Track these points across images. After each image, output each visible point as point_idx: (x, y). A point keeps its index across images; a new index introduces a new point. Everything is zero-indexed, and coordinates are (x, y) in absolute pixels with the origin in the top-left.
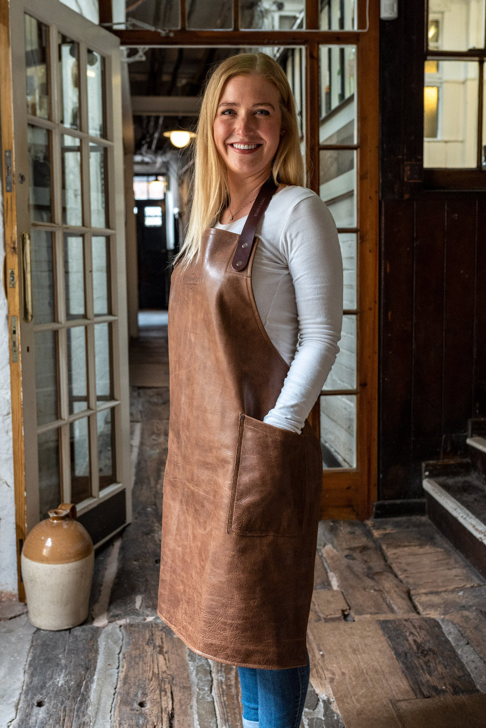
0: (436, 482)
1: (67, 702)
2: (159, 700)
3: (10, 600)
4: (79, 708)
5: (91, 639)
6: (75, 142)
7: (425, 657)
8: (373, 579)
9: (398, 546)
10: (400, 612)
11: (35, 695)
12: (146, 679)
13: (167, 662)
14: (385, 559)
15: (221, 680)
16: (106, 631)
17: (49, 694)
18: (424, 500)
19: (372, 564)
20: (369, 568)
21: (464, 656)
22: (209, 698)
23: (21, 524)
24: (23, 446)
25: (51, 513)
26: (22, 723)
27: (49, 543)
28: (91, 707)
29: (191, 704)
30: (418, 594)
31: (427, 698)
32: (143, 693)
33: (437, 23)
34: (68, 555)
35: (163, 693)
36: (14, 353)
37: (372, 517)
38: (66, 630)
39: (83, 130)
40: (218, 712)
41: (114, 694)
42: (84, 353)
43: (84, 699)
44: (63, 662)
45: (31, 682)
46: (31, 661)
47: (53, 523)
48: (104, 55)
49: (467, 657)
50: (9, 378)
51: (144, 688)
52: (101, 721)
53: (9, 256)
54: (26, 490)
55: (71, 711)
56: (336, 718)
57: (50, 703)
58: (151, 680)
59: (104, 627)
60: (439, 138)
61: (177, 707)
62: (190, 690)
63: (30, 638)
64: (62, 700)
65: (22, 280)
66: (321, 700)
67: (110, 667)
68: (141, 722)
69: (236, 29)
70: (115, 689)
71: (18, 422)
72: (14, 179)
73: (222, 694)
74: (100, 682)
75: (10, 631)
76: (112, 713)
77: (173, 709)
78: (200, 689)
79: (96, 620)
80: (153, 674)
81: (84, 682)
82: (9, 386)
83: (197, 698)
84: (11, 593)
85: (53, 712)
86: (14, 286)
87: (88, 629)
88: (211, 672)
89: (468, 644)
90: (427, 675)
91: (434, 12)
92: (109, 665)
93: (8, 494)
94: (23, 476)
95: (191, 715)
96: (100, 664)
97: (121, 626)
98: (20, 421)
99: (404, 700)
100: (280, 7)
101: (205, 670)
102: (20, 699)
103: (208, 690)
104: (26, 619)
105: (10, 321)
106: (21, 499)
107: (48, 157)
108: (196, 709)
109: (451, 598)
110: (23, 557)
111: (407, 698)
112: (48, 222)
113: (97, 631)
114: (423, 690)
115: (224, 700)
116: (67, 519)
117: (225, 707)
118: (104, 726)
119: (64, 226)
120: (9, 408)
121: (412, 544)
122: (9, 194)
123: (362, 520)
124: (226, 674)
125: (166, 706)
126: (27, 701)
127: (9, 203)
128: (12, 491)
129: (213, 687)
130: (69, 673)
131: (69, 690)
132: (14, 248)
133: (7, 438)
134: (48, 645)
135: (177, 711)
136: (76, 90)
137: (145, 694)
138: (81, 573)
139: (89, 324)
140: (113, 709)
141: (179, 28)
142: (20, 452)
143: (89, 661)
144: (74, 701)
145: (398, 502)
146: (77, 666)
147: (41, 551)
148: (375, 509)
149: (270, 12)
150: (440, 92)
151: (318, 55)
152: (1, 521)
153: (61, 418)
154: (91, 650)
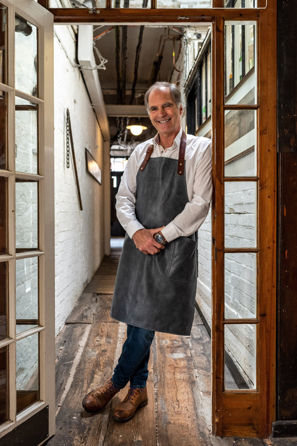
37: (271, 437)
100: (199, 36)
141: (105, 7)
148: (274, 430)
149: (192, 40)
151: (223, 29)
153: (9, 338)
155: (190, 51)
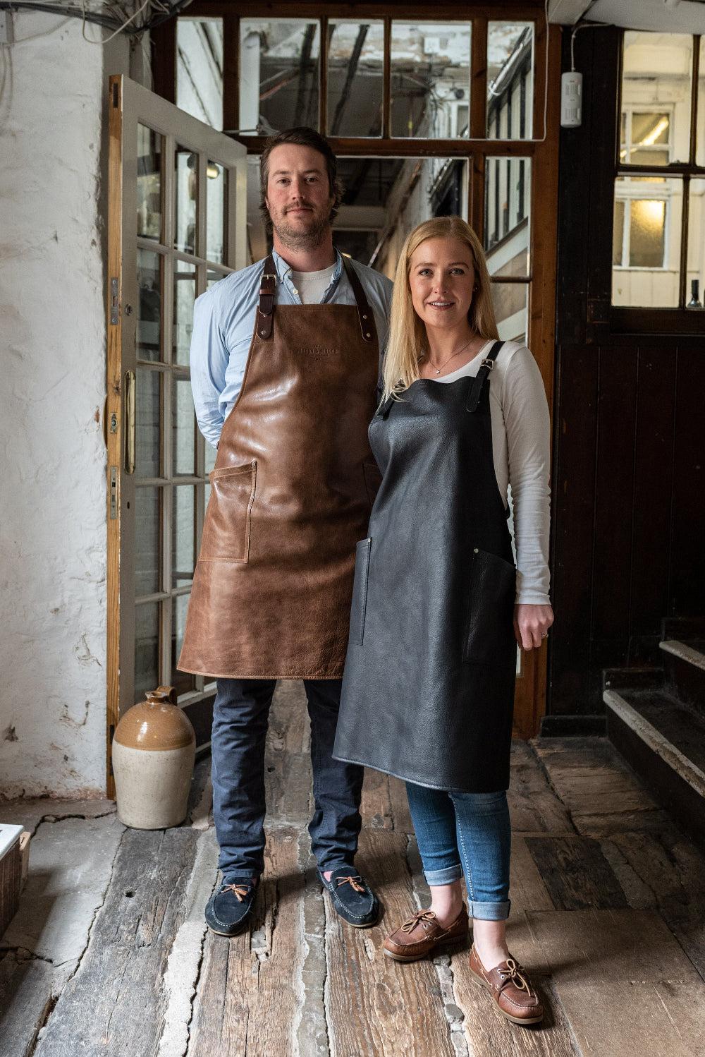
0: (619, 694)
1: (160, 893)
2: (263, 897)
3: (97, 798)
4: (173, 900)
5: (188, 840)
6: (190, 268)
7: (574, 874)
8: (527, 798)
9: (564, 767)
10: (553, 830)
11: (124, 886)
13: (274, 864)
14: (547, 779)
16: (206, 834)
17: (140, 885)
18: (605, 717)
19: (530, 785)
20: (527, 788)
21: (621, 874)
22: (318, 898)
23: (113, 709)
24: (118, 616)
25: (148, 695)
26: (110, 909)
27: (144, 728)
28: (186, 899)
29: (298, 902)
30: (581, 816)
31: (568, 911)
34: (166, 742)
35: (267, 892)
36: (112, 508)
37: (538, 736)
38: (160, 830)
39: (200, 254)
40: (327, 911)
41: (213, 891)
42: (191, 528)
43: (179, 892)
44: (156, 858)
45: (120, 875)
46: (120, 856)
47: (150, 706)
48: (228, 167)
49: (623, 875)
50: (106, 538)
52: (197, 913)
53: (111, 398)
54: (120, 669)
55: (164, 901)
57: (141, 894)
59: (203, 831)
60: (665, 267)
61: (282, 904)
63: (119, 836)
64: (154, 892)
65: (125, 425)
67: (210, 866)
69: (386, 137)
70: (214, 886)
71: (114, 588)
72: (120, 310)
74: (198, 879)
75: (96, 830)
77: (277, 905)
78: (308, 889)
79: (195, 822)
81: (179, 878)
82: (105, 547)
83: (305, 897)
84: (98, 790)
85: (144, 901)
86: (115, 432)
87: (185, 831)
89: (627, 863)
90: (573, 890)
91: (664, 103)
92: (208, 864)
93: (99, 673)
94: (118, 652)
95: (297, 912)
96: (197, 864)
98: (117, 587)
99: (540, 911)
100: (459, 94)
102: (107, 890)
103: (318, 891)
104: (115, 818)
105: (109, 472)
106: (114, 679)
107: (158, 285)
108: (305, 906)
109: (619, 821)
110: (114, 742)
111: (545, 910)
112: (154, 360)
113: (196, 834)
114: (565, 904)
116: (165, 702)
119: (175, 366)
120: (104, 574)
121: (583, 765)
122: (114, 328)
123: (526, 739)
125: (270, 903)
126: (116, 891)
127: (114, 337)
128: (103, 670)
130: (163, 869)
131: (163, 883)
132: (117, 389)
134: (140, 843)
135: (281, 908)
136: (194, 202)
138: (180, 764)
139: (199, 483)
142: (115, 623)
143: (186, 859)
144: (168, 893)
145: (571, 717)
146: (171, 863)
147: (136, 736)
148: (543, 726)
149: (446, 101)
150: (667, 204)
151: (484, 170)
152: (90, 706)
153: (163, 591)
154: (188, 850)
155: (441, 122)
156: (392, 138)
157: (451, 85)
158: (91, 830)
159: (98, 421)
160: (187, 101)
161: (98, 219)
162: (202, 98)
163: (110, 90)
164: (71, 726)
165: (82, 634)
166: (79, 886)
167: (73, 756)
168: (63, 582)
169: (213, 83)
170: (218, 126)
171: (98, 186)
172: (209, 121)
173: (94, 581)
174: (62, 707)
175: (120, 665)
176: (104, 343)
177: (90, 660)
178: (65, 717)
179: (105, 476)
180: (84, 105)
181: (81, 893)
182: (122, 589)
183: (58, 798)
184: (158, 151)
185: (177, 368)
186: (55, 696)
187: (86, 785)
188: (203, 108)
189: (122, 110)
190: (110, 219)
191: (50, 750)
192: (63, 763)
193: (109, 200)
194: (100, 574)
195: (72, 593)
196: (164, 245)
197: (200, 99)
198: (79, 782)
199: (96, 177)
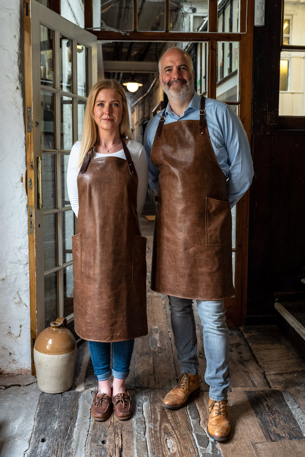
0: (282, 305)
1: (59, 439)
2: (114, 439)
3: (27, 374)
4: (66, 443)
5: (74, 400)
6: (69, 99)
7: (273, 415)
8: (243, 364)
9: (258, 344)
10: (258, 386)
11: (40, 434)
12: (106, 426)
14: (251, 351)
15: (151, 428)
16: (83, 395)
17: (48, 434)
18: (275, 315)
19: (243, 355)
20: (241, 357)
21: (297, 415)
22: (143, 439)
23: (34, 329)
24: (35, 283)
25: (52, 324)
26: (33, 452)
27: (50, 342)
28: (73, 443)
29: (133, 442)
30: (270, 375)
31: (274, 441)
32: (104, 435)
33: (289, 21)
34: (62, 350)
35: (116, 435)
36: (31, 228)
37: (243, 325)
38: (59, 393)
39: (74, 92)
40: (148, 448)
41: (87, 435)
43: (70, 437)
44: (57, 414)
45: (38, 426)
46: (38, 412)
47: (53, 330)
48: (87, 47)
49: (298, 416)
50: (28, 242)
51: (105, 432)
52: (79, 452)
53: (29, 170)
54: (37, 310)
55: (62, 445)
56: (219, 453)
57: (49, 440)
58: (110, 427)
59: (82, 392)
60: (289, 91)
61: (124, 444)
62: (133, 434)
63: (38, 398)
64: (57, 438)
65: (36, 185)
66: (210, 442)
67: (85, 418)
68: (103, 454)
69: (167, 31)
70: (88, 432)
71: (33, 269)
72: (33, 124)
73: (152, 436)
74: (79, 427)
75: (26, 393)
76: (86, 447)
77: (122, 445)
78: (138, 433)
79: (77, 387)
80: (110, 423)
81: (70, 427)
82: (28, 247)
83: (136, 439)
84: (27, 369)
85: (51, 446)
86: (31, 188)
87: (72, 393)
88: (145, 422)
89: (299, 407)
90: (274, 427)
91: (287, 15)
92: (85, 416)
93: (26, 311)
94: (35, 301)
95: (133, 450)
96: (79, 416)
97: (92, 392)
98: (34, 269)
99: (260, 443)
100: (194, 10)
101: (142, 421)
102: (31, 437)
103: (143, 434)
104: (36, 385)
105: (29, 209)
106: (34, 315)
108: (136, 445)
109: (290, 377)
110: (34, 349)
111: (262, 441)
112: (52, 149)
113: (78, 394)
114: (271, 437)
115: (152, 440)
116: (61, 327)
117: (153, 445)
118: (81, 455)
119: (62, 151)
120: (28, 260)
121: (267, 342)
122: (29, 134)
123: (238, 326)
124: (154, 424)
125: (118, 443)
126: (36, 438)
127: (29, 139)
128: (28, 309)
129: (146, 431)
130: (61, 421)
131: (61, 432)
132: (32, 166)
133: (26, 278)
134: (49, 403)
135: (124, 447)
137: (105, 436)
138: (70, 360)
140: (86, 444)
141: (133, 30)
142: (34, 287)
143: (73, 413)
144: (64, 439)
145: (259, 316)
146: (66, 416)
147: (46, 347)
148: (245, 320)
149: (188, 13)
150: (290, 62)
151: (216, 48)
152: (22, 327)
153: (59, 266)
154: (74, 407)
155: (186, 23)
156: (170, 32)
157: (190, 6)
158: (23, 394)
159: (22, 182)
160: (66, 13)
161: (19, 75)
162: (74, 11)
163: (24, 6)
164: (13, 337)
165: (17, 291)
166: (16, 435)
167: (14, 352)
168: (6, 265)
169: (79, 4)
170: (82, 26)
171: (19, 58)
172: (78, 23)
173: (23, 264)
174: (8, 328)
175: (36, 308)
176: (25, 141)
177: (21, 304)
178: (9, 333)
179: (27, 210)
180: (10, 15)
181: (17, 440)
182: (37, 270)
183: (7, 374)
184: (51, 38)
185: (64, 152)
186: (4, 323)
187: (21, 367)
188: (74, 16)
189: (31, 17)
190: (26, 76)
191: (2, 350)
192: (9, 356)
193: (25, 66)
194: (26, 260)
195: (11, 270)
196: (55, 88)
197: (73, 12)
198: (17, 365)
199: (18, 53)
